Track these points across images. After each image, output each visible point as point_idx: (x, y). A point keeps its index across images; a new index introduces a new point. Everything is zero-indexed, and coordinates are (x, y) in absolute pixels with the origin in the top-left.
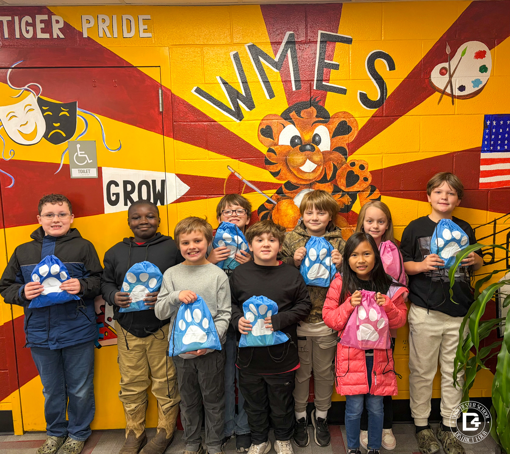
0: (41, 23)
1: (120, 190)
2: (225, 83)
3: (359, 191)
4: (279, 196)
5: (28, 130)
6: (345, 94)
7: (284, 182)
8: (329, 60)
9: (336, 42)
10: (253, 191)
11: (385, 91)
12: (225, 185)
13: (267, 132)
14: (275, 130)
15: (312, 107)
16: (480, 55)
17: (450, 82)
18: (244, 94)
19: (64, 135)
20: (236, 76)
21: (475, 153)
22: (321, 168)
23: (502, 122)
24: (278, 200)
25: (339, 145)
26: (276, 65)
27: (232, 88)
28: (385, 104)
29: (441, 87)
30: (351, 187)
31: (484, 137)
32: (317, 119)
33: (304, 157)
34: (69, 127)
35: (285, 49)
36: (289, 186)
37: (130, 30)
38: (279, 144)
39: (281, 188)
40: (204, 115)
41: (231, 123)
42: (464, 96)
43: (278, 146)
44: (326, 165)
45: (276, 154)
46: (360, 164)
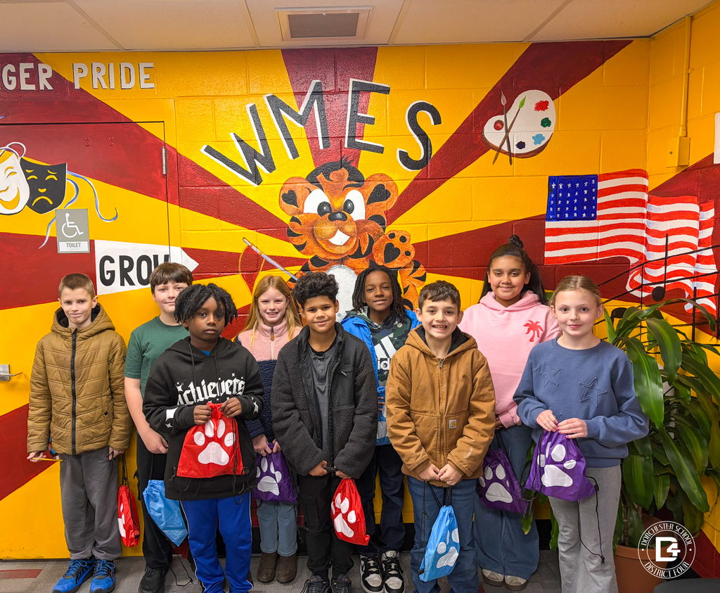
0: (25, 72)
1: (115, 267)
2: (240, 141)
3: (400, 268)
4: (305, 274)
5: (8, 197)
6: (382, 153)
7: (310, 257)
8: (362, 113)
9: (370, 91)
10: (274, 267)
11: (429, 148)
12: (240, 260)
14: (299, 196)
15: (343, 168)
16: (542, 106)
17: (507, 138)
18: (263, 154)
19: (51, 203)
20: (253, 133)
21: (539, 221)
22: (355, 240)
23: (569, 185)
25: (376, 213)
26: (301, 120)
27: (248, 146)
28: (429, 164)
29: (497, 145)
30: (390, 263)
31: (549, 203)
32: (349, 183)
33: (334, 227)
34: (57, 192)
35: (311, 101)
36: (317, 261)
37: (129, 80)
38: (304, 212)
39: (307, 264)
40: (216, 178)
41: (247, 187)
42: (524, 154)
43: (303, 215)
44: (360, 237)
45: (299, 223)
46: (401, 235)
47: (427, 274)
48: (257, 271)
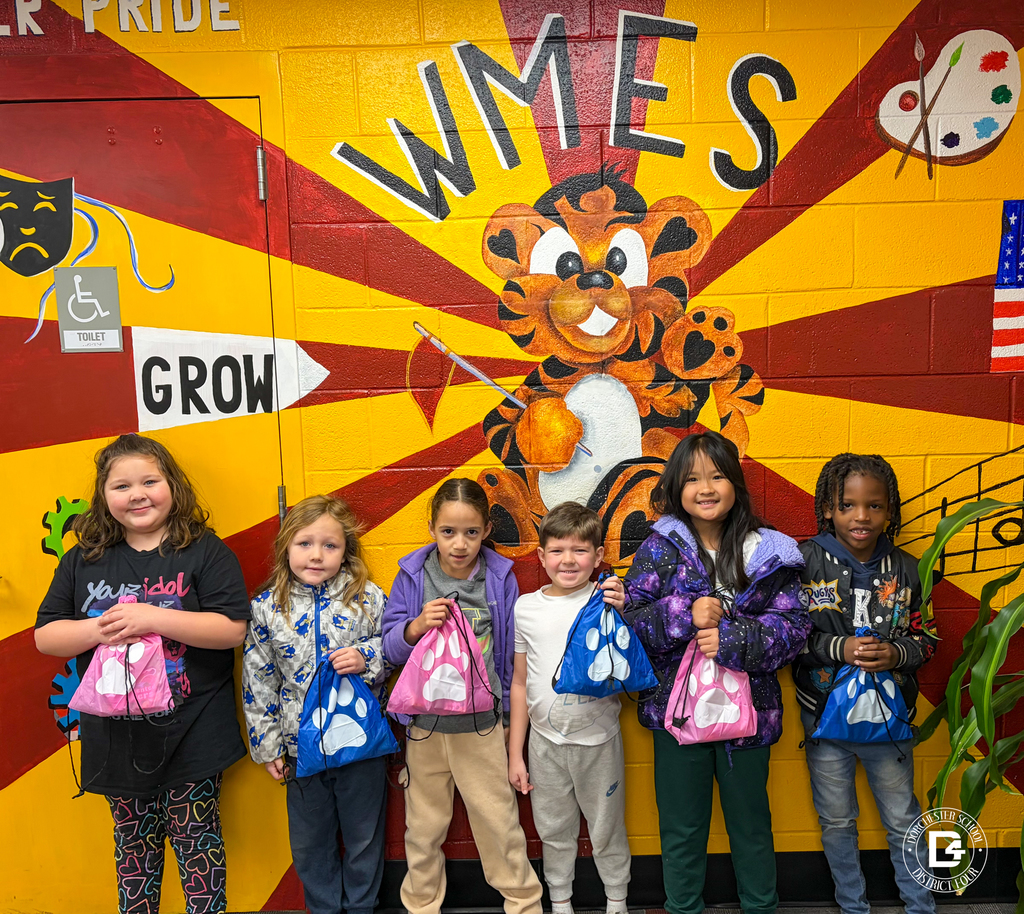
1: (173, 378)
2: (407, 134)
3: (714, 379)
4: (532, 391)
6: (681, 156)
7: (542, 359)
8: (643, 78)
9: (658, 36)
10: (472, 378)
11: (772, 148)
12: (408, 366)
13: (503, 244)
14: (520, 239)
15: (606, 186)
16: (994, 62)
17: (924, 126)
18: (450, 159)
19: (46, 255)
20: (431, 118)
21: (982, 289)
22: (628, 326)
24: (529, 400)
25: (668, 273)
26: (522, 91)
27: (423, 144)
28: (772, 177)
29: (904, 139)
30: (696, 370)
31: (1002, 253)
32: (617, 215)
33: (588, 301)
34: (57, 236)
35: (544, 55)
36: (555, 367)
37: (189, 14)
38: (531, 272)
39: (536, 372)
40: (361, 206)
41: (420, 224)
42: (956, 157)
43: (528, 277)
44: (638, 319)
45: (521, 292)
46: (716, 316)
47: (766, 389)
48: (441, 385)
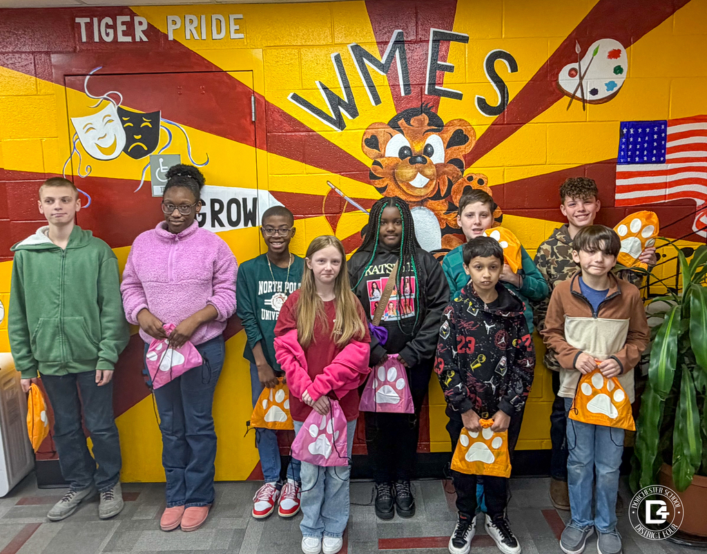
0: (122, 25)
1: (207, 210)
2: (325, 89)
5: (107, 143)
6: (461, 99)
8: (442, 61)
9: (450, 40)
10: (356, 209)
11: (506, 95)
12: (324, 203)
13: (372, 143)
14: (381, 140)
15: (423, 114)
16: (615, 54)
17: (580, 85)
18: (346, 101)
19: (146, 149)
20: (337, 81)
21: (611, 165)
22: (434, 183)
23: (640, 130)
25: (454, 156)
26: (383, 67)
27: (333, 94)
28: (506, 109)
29: (571, 90)
31: (620, 147)
32: (429, 128)
33: (415, 170)
34: (151, 139)
35: (393, 50)
37: (219, 32)
38: (386, 156)
40: (302, 124)
41: (331, 133)
42: (597, 100)
43: (384, 159)
44: (439, 180)
45: (382, 167)
46: (478, 178)
47: (503, 215)
48: (340, 212)
